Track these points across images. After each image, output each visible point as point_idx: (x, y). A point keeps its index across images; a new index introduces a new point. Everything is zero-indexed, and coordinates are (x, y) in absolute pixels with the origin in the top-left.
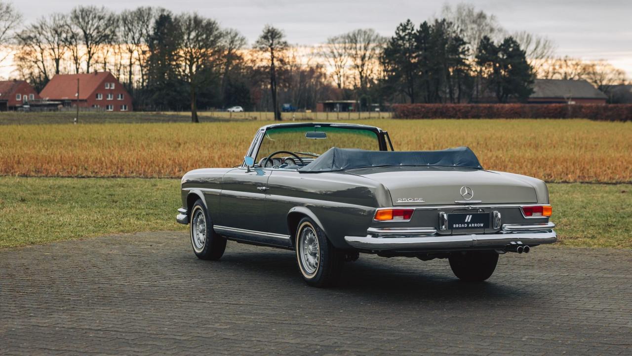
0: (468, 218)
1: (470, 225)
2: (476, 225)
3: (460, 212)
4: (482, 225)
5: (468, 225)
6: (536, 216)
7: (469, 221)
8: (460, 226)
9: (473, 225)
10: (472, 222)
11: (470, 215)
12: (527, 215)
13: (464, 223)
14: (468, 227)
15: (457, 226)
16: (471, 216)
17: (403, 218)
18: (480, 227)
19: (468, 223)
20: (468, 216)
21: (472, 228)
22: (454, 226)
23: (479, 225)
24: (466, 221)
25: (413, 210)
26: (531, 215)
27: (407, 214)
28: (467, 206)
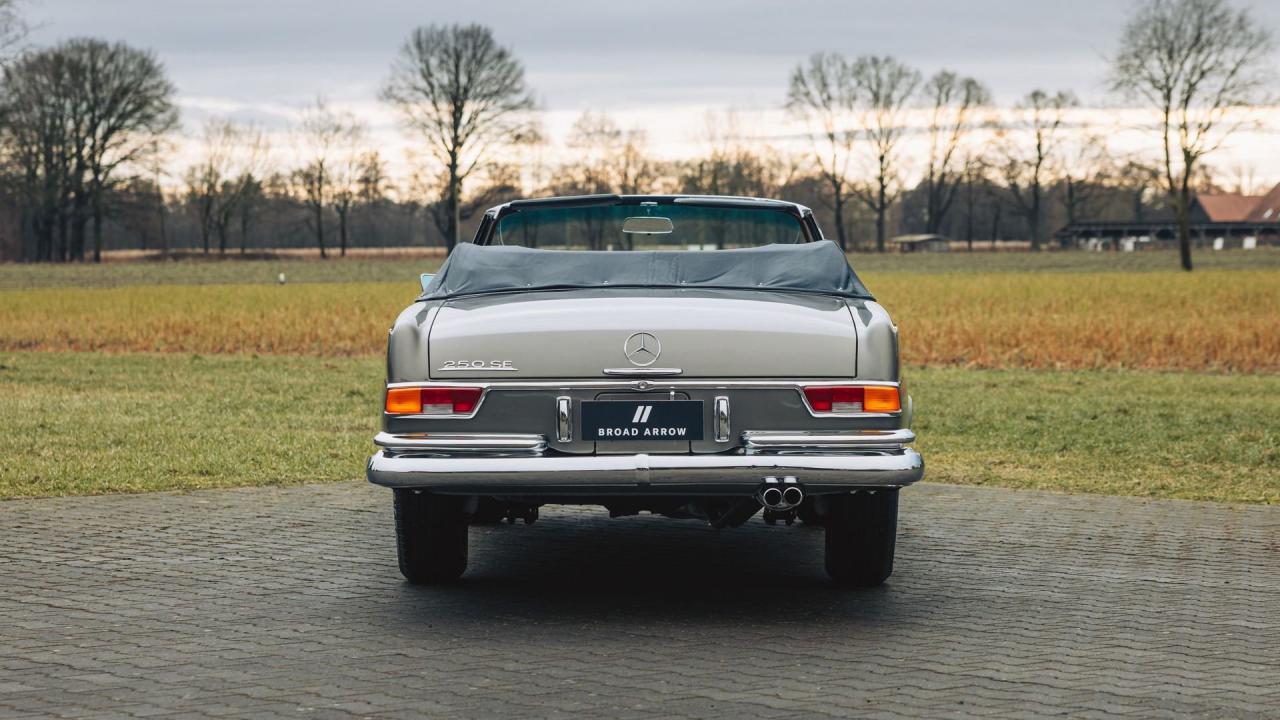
0: (642, 414)
1: (647, 432)
2: (664, 431)
3: (616, 398)
4: (682, 432)
5: (641, 431)
6: (842, 411)
7: (644, 420)
8: (618, 432)
9: (656, 431)
10: (651, 424)
11: (645, 404)
12: (816, 409)
13: (631, 426)
14: (641, 437)
15: (610, 432)
16: (649, 409)
17: (451, 411)
18: (677, 437)
19: (641, 426)
20: (640, 408)
21: (652, 438)
22: (601, 432)
23: (672, 432)
24: (636, 420)
25: (481, 389)
26: (829, 409)
27: (462, 400)
28: (636, 382)
